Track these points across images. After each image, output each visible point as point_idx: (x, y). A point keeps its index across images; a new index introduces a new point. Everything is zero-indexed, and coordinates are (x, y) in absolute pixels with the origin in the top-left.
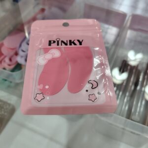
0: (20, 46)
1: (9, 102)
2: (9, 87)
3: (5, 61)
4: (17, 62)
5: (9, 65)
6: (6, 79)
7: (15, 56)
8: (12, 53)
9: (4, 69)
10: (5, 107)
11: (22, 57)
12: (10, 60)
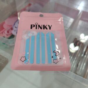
0: (14, 24)
1: (5, 57)
2: (6, 48)
3: (5, 33)
4: (12, 33)
5: (7, 35)
6: (5, 43)
7: (11, 30)
8: (9, 28)
9: (4, 37)
10: (2, 60)
11: (15, 31)
12: (8, 32)
